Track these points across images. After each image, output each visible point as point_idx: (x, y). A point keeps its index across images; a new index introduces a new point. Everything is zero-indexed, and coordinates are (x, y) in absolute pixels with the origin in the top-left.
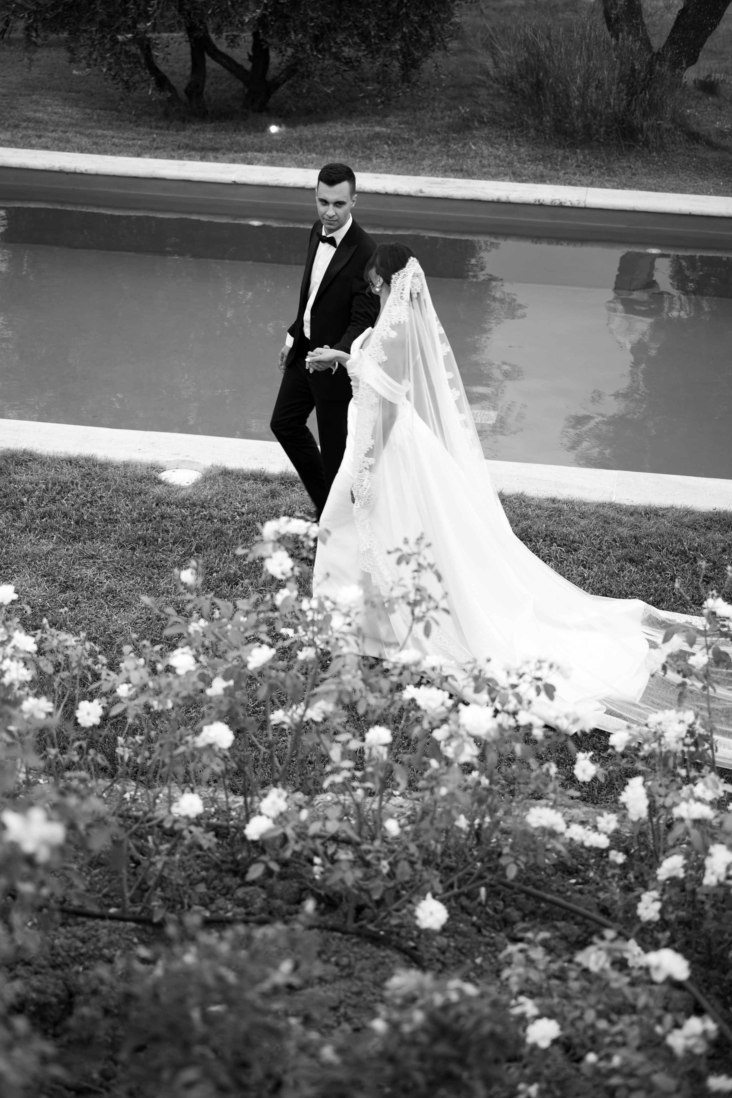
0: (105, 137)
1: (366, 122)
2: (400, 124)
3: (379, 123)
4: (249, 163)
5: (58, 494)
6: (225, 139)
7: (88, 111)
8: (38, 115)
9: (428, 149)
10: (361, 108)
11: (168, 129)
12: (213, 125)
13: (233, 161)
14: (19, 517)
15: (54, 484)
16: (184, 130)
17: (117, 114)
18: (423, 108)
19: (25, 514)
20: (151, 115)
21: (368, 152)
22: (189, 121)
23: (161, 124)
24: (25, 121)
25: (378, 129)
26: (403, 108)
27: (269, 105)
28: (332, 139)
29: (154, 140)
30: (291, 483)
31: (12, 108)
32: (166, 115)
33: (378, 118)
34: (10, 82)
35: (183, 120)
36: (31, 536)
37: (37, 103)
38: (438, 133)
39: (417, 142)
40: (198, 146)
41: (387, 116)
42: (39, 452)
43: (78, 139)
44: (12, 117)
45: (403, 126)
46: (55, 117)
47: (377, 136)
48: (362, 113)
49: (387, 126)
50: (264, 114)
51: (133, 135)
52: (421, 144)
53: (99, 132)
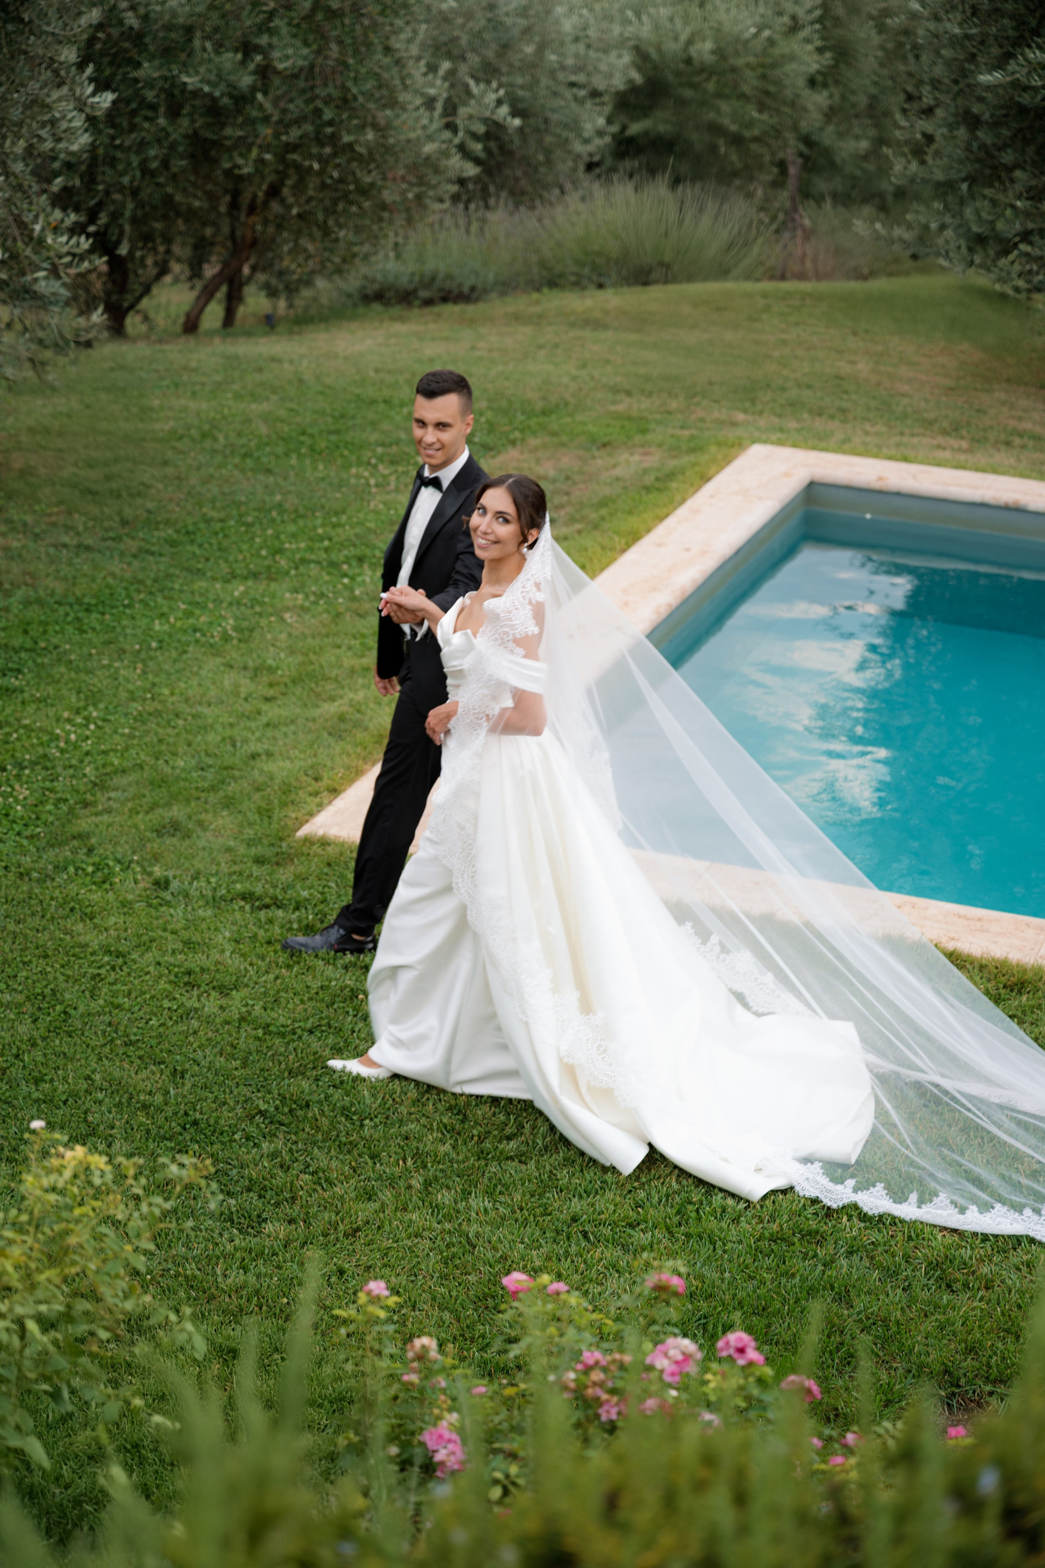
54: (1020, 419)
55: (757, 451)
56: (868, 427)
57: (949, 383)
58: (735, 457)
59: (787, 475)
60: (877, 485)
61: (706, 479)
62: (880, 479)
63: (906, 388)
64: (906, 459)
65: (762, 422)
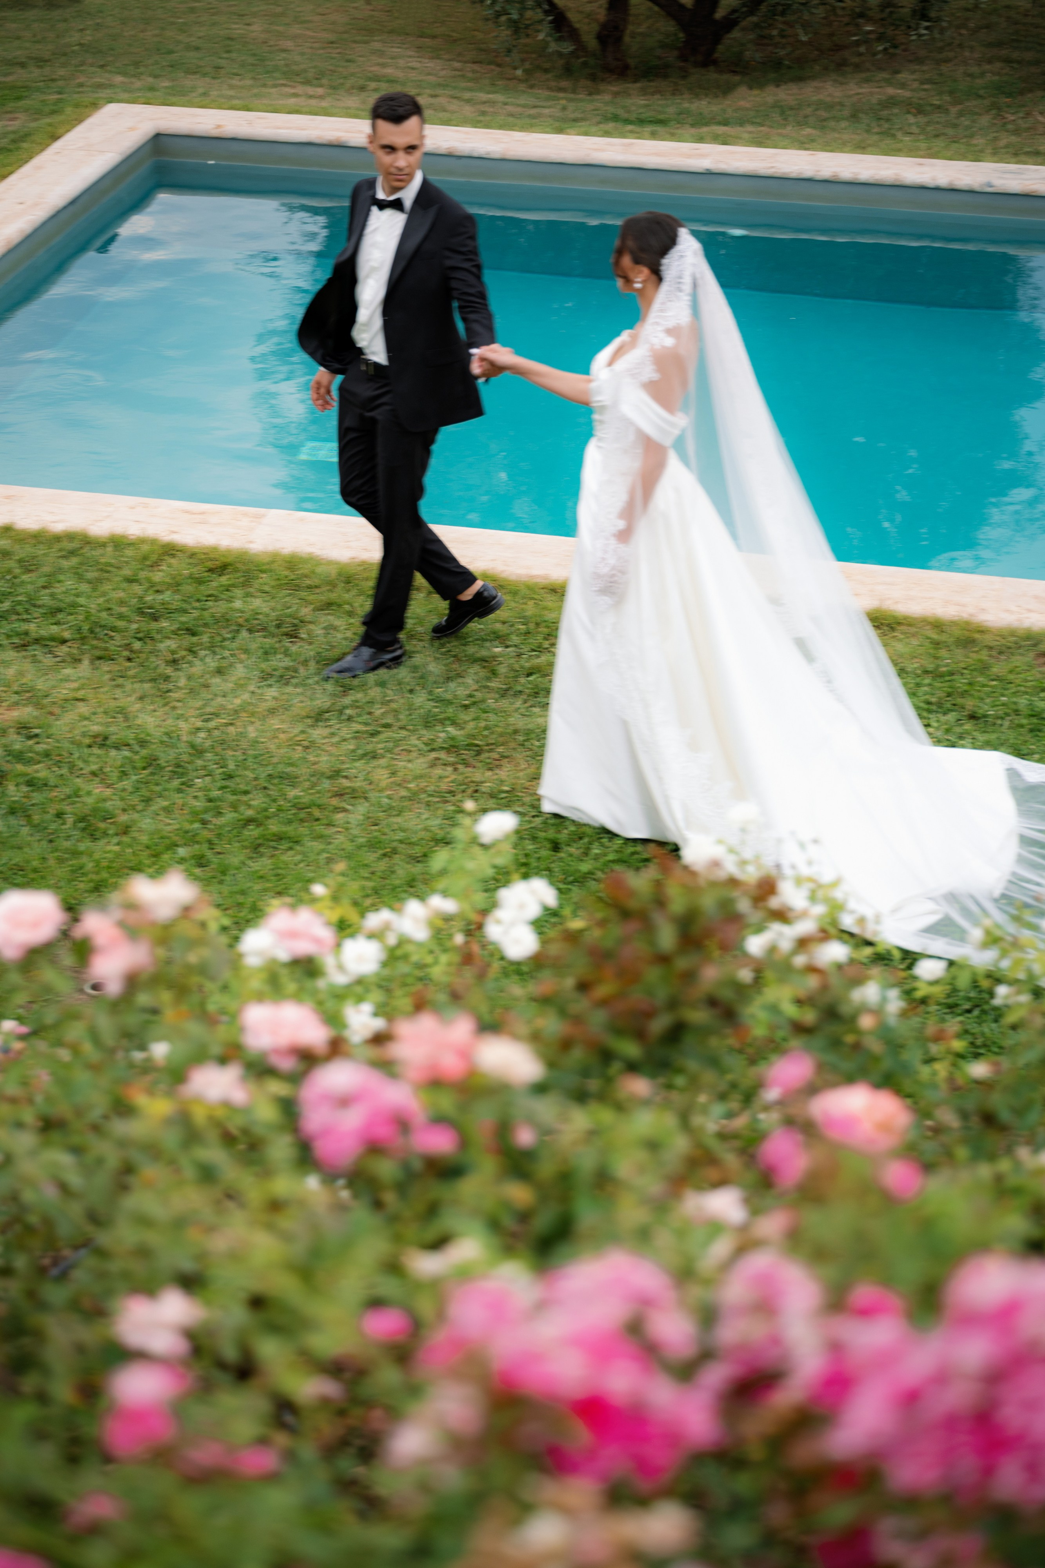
0: (493, 103)
1: (867, 80)
2: (922, 83)
3: (889, 82)
4: (725, 143)
5: (545, 639)
6: (670, 107)
7: (457, 65)
8: (388, 71)
9: (974, 121)
10: (856, 60)
11: (574, 91)
12: (638, 85)
13: (700, 139)
14: (494, 673)
15: (538, 624)
16: (598, 92)
17: (498, 69)
18: (947, 61)
19: (502, 670)
20: (546, 71)
21: (886, 126)
22: (603, 80)
23: (564, 84)
24: (370, 79)
25: (891, 91)
26: (919, 61)
27: (716, 55)
28: (829, 107)
29: (564, 108)
30: (888, 625)
31: (348, 61)
32: (568, 71)
33: (885, 75)
34: (333, 23)
35: (593, 78)
36: (518, 703)
37: (381, 53)
38: (980, 97)
39: (954, 110)
40: (633, 116)
41: (897, 72)
42: (503, 575)
43: (454, 105)
44: (352, 74)
45: (926, 87)
46: (413, 75)
47: (891, 102)
48: (858, 67)
49: (903, 86)
50: (712, 68)
51: (531, 101)
52: (960, 114)
53: (483, 96)
54: (383, 65)
55: (112, 108)
56: (235, 82)
57: (331, 37)
58: (89, 116)
59: (132, 129)
60: (215, 133)
61: (55, 138)
62: (219, 126)
63: (289, 44)
64: (248, 109)
65: (138, 84)
